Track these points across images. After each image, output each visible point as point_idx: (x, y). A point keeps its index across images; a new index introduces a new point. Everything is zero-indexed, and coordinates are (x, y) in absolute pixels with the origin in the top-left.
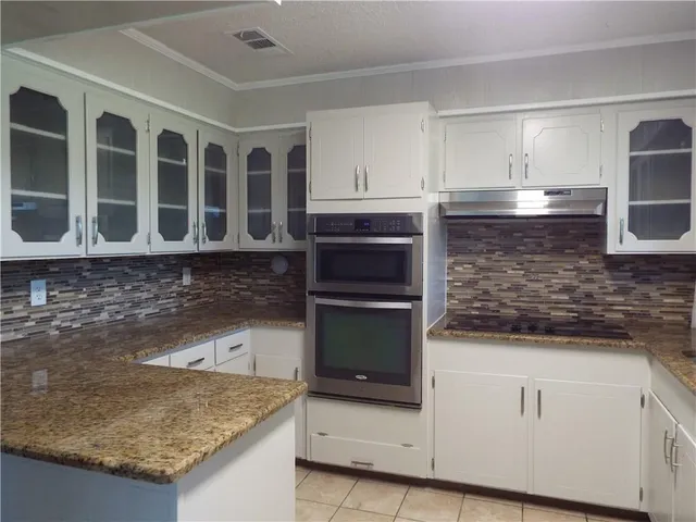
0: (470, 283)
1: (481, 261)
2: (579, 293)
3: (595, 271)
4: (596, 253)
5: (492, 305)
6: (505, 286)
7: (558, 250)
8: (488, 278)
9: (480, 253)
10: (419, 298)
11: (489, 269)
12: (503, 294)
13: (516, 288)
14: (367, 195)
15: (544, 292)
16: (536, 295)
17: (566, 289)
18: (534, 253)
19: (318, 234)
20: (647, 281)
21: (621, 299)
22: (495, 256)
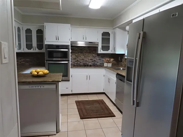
0: (75, 59)
1: (77, 55)
2: (93, 60)
3: (96, 56)
4: (96, 53)
5: (79, 63)
6: (81, 59)
7: (90, 53)
8: (78, 58)
9: (76, 53)
10: (69, 61)
11: (78, 56)
12: (81, 61)
13: (83, 59)
14: (58, 41)
15: (87, 60)
16: (86, 61)
17: (91, 60)
18: (86, 53)
19: (48, 48)
20: (103, 58)
21: (99, 61)
22: (79, 54)
